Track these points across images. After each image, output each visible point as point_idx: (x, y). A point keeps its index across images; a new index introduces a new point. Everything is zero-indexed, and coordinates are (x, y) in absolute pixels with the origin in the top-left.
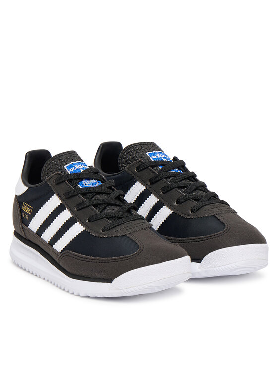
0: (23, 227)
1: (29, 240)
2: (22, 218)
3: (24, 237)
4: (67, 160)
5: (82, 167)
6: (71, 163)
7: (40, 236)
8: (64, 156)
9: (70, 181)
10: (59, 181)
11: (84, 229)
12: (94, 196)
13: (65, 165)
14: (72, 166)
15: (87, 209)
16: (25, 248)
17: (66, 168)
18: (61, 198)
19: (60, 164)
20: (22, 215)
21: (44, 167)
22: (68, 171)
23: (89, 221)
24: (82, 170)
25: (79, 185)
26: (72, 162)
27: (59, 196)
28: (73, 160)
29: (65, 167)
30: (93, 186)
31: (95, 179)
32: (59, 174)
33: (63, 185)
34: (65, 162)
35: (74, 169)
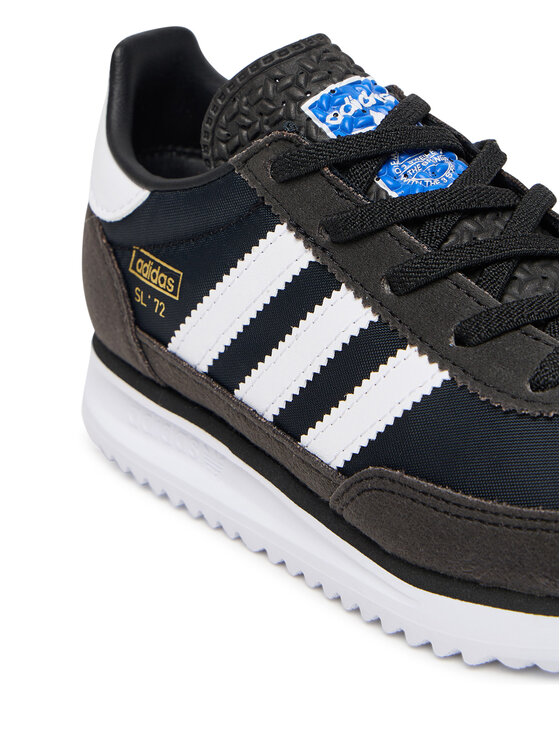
0: (140, 342)
1: (170, 390)
2: (134, 306)
3: (150, 375)
4: (307, 79)
5: (372, 101)
6: (327, 91)
7: (231, 388)
8: (293, 63)
9: (342, 168)
10: (295, 173)
11: (446, 375)
12: (454, 226)
13: (304, 99)
14: (333, 102)
15: (437, 289)
16: (150, 413)
17: (309, 113)
18: (310, 242)
19: (283, 96)
20: (131, 296)
21: (212, 113)
22: (320, 124)
23: (458, 342)
24: (378, 117)
25: (380, 183)
26: (332, 87)
27: (300, 230)
28: (328, 78)
29: (305, 107)
30: (436, 182)
31: (436, 149)
32: (289, 140)
33: (312, 187)
34: (300, 87)
35: (342, 113)
